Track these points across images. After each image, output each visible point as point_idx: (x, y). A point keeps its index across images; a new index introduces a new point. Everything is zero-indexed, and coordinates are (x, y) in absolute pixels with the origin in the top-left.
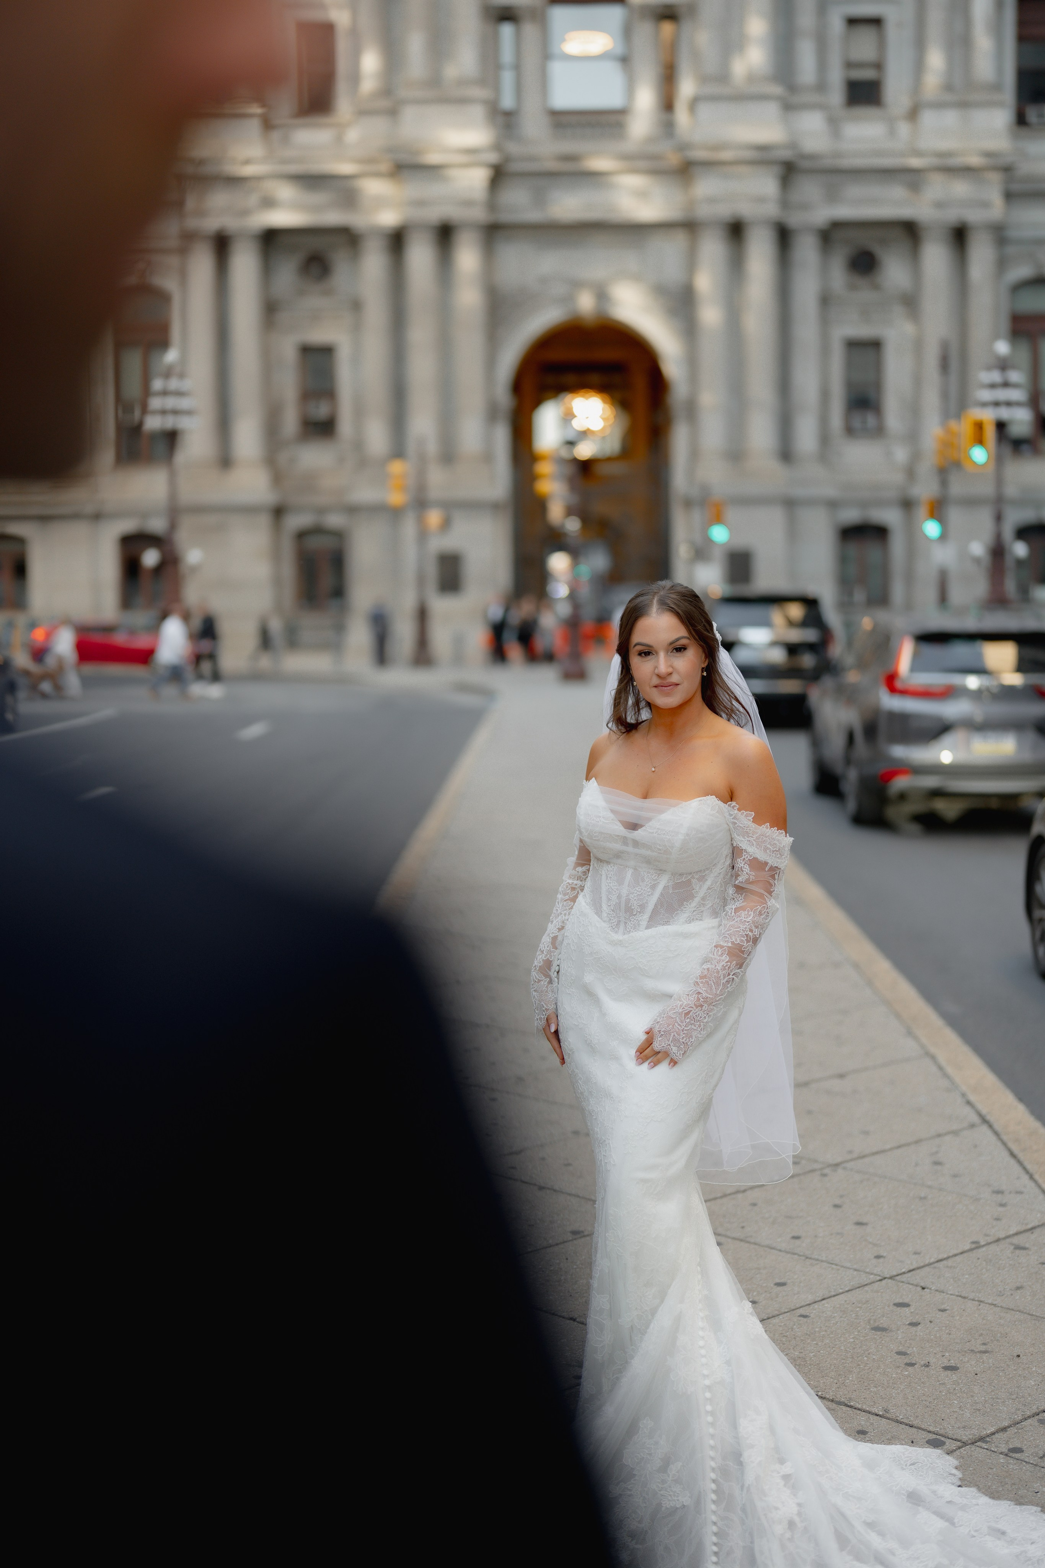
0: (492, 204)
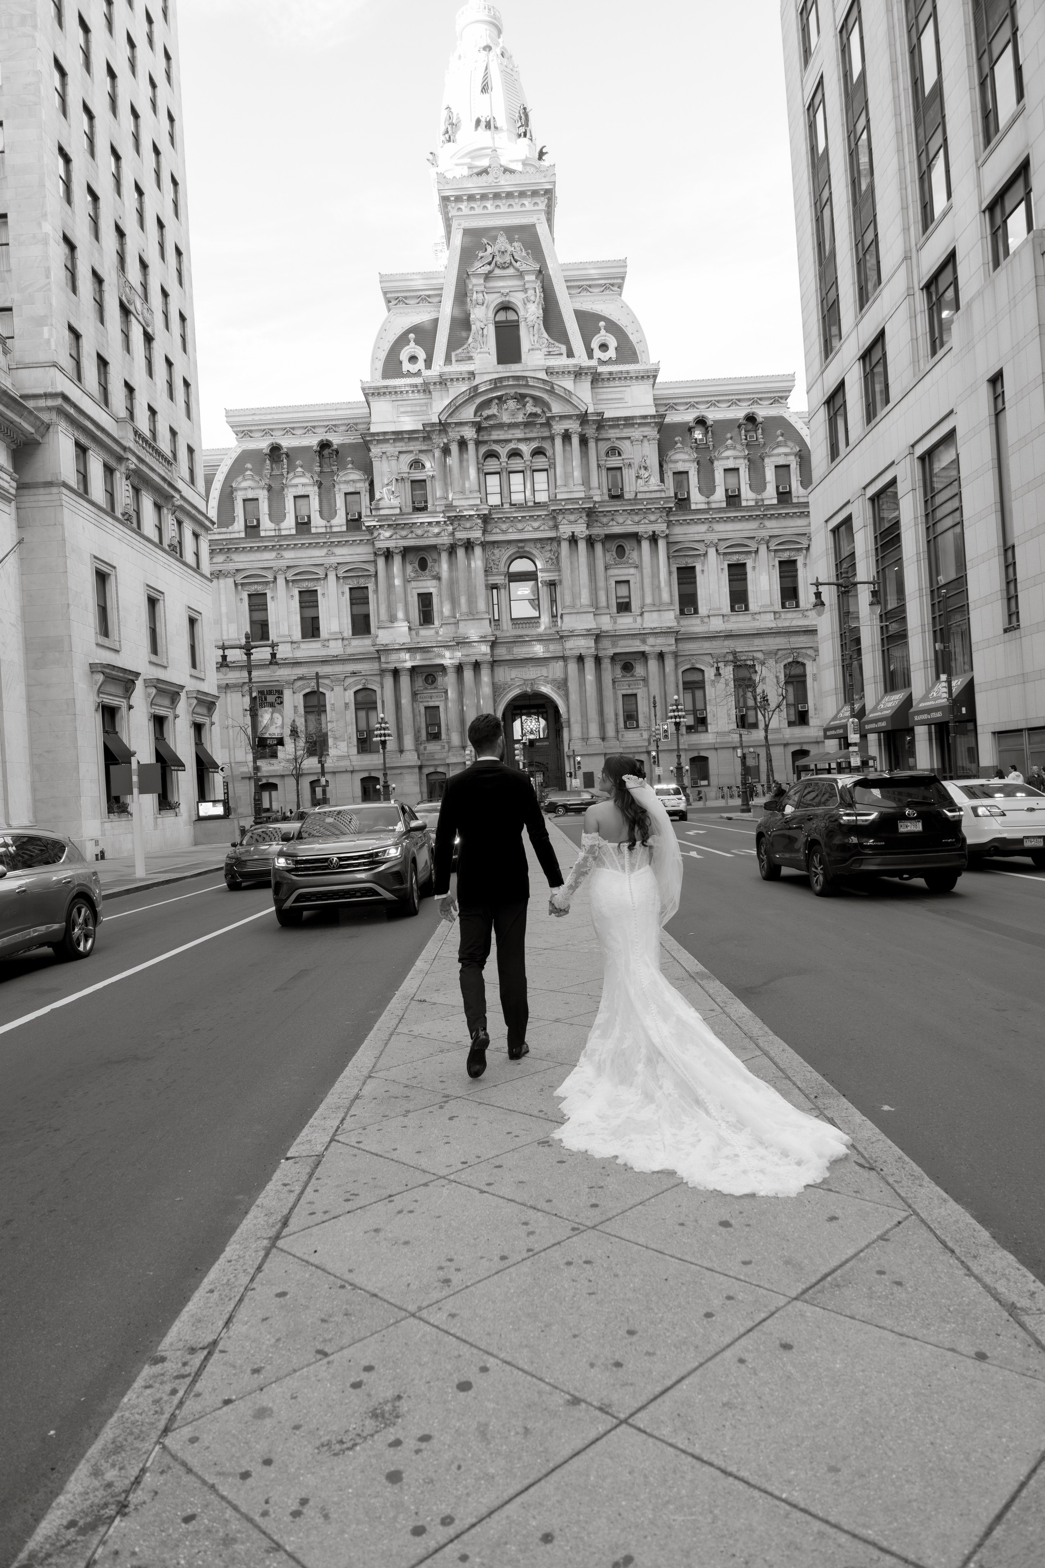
0: (492, 655)
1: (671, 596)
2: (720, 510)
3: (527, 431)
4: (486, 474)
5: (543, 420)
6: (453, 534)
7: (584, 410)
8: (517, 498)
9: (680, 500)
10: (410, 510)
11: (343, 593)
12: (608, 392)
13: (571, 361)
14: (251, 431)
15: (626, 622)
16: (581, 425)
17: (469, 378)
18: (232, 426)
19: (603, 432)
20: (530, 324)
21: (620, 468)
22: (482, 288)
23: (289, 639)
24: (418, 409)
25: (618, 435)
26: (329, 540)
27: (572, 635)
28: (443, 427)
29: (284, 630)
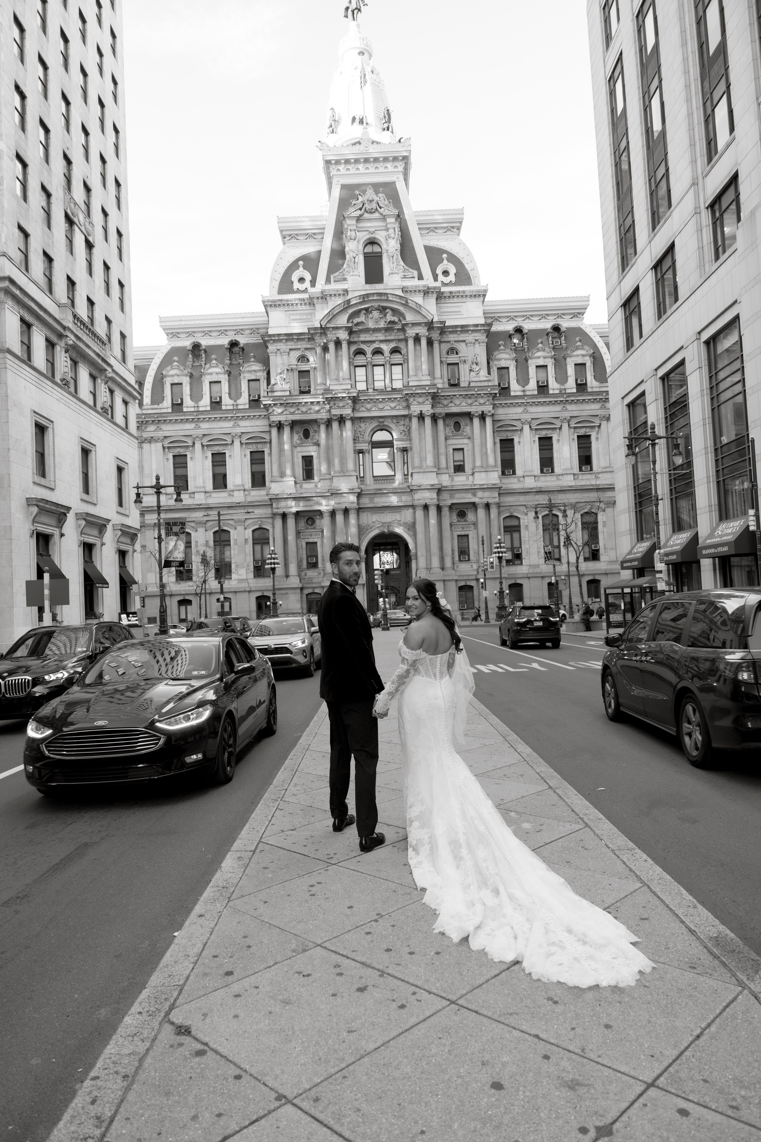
0: (358, 503)
1: (496, 461)
2: (532, 396)
3: (387, 334)
4: (356, 366)
5: (400, 327)
6: (329, 411)
7: (430, 319)
8: (379, 385)
9: (502, 388)
10: (297, 393)
11: (245, 455)
12: (449, 306)
13: (421, 283)
14: (178, 333)
15: (460, 480)
16: (428, 330)
17: (344, 295)
18: (164, 330)
19: (444, 336)
20: (391, 254)
21: (457, 364)
22: (355, 227)
23: (203, 490)
24: (305, 317)
25: (456, 339)
26: (236, 415)
27: (420, 488)
28: (323, 330)
29: (200, 483)
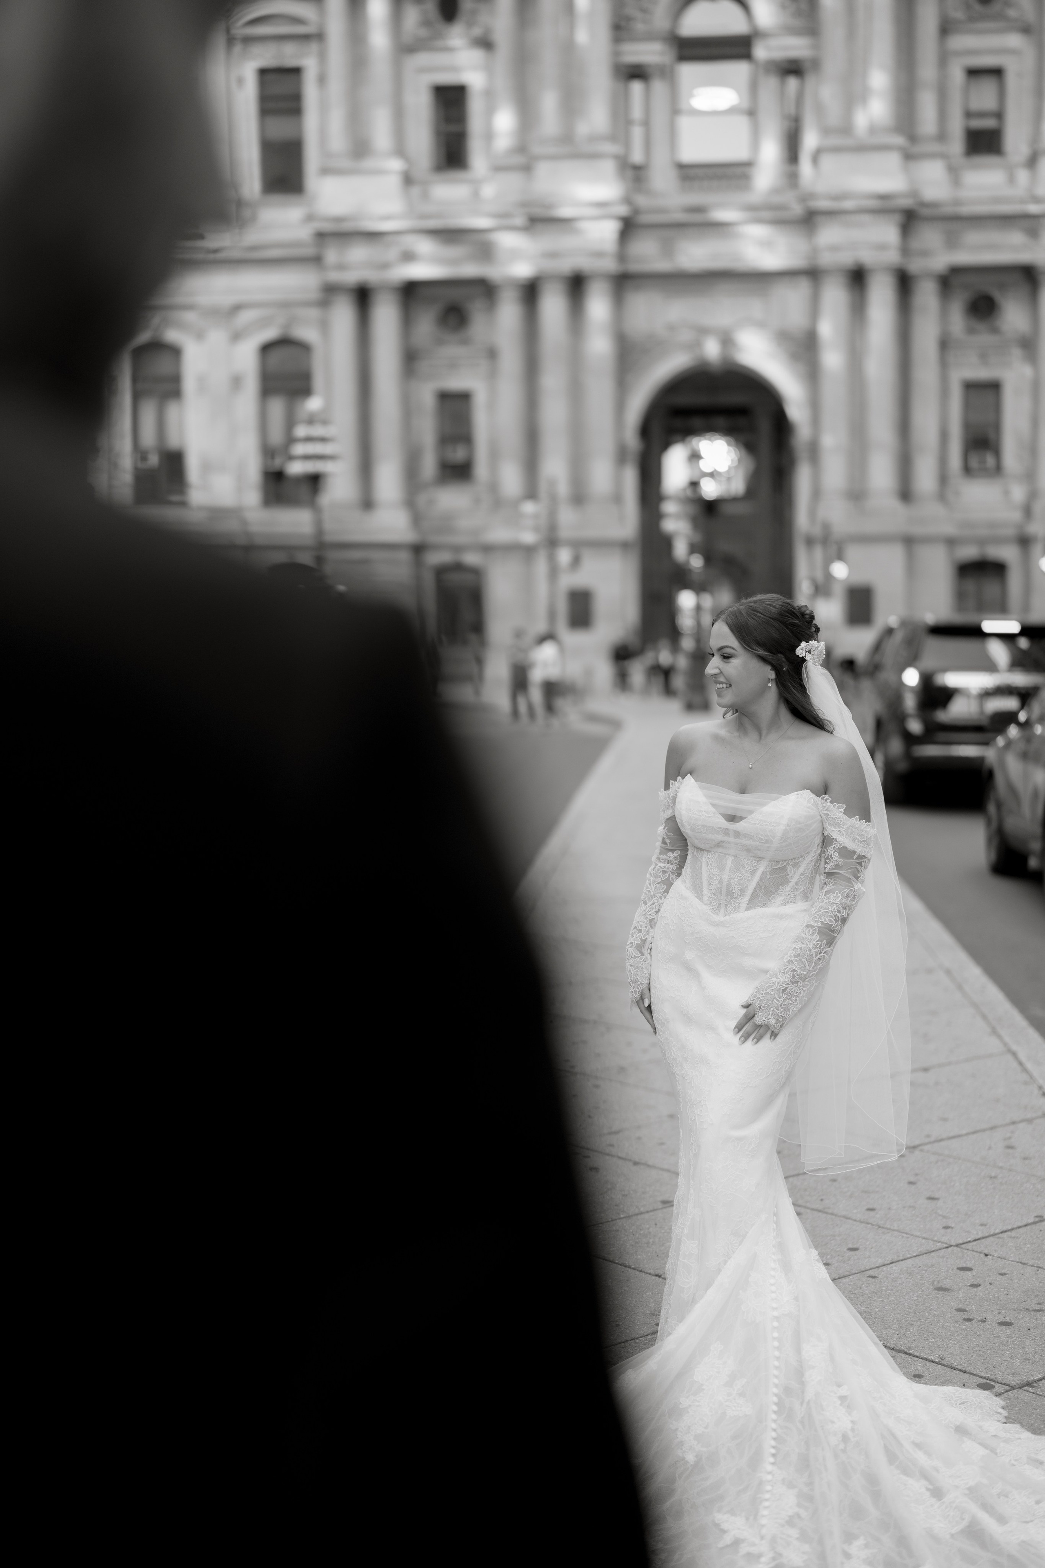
0: (622, 256)
15: (986, 182)
